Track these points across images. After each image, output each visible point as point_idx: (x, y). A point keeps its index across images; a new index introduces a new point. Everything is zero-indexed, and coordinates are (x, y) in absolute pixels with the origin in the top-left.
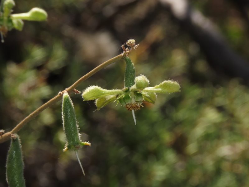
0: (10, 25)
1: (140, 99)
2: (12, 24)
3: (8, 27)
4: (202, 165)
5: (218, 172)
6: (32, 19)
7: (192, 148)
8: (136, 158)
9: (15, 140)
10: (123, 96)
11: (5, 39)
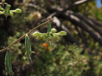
0: (9, 14)
1: (52, 37)
2: (10, 14)
3: (8, 14)
4: (64, 67)
5: (69, 70)
6: (16, 12)
7: (61, 63)
8: (45, 65)
9: (8, 51)
10: (47, 36)
11: (7, 18)
